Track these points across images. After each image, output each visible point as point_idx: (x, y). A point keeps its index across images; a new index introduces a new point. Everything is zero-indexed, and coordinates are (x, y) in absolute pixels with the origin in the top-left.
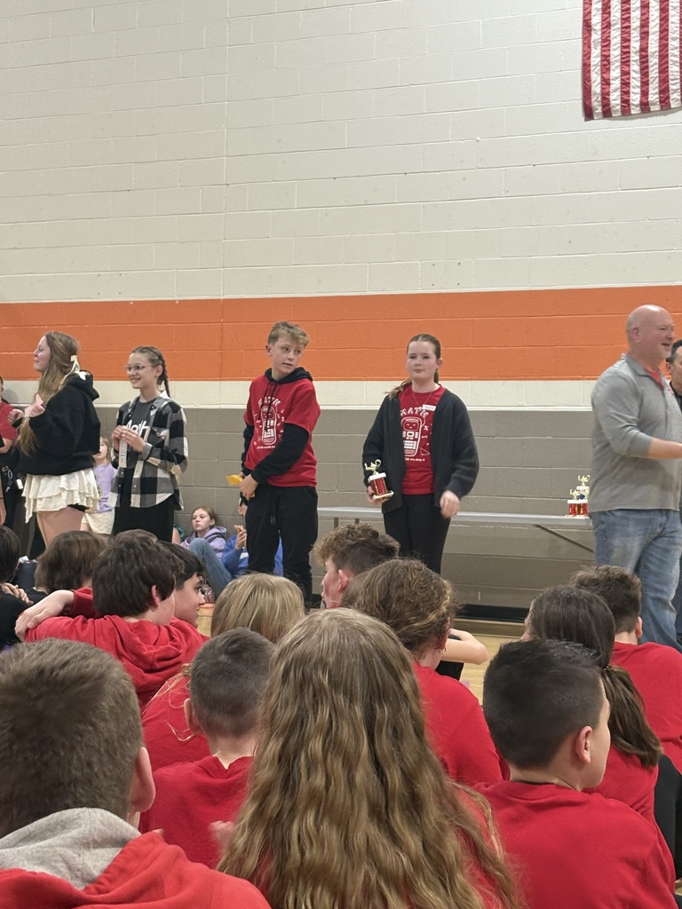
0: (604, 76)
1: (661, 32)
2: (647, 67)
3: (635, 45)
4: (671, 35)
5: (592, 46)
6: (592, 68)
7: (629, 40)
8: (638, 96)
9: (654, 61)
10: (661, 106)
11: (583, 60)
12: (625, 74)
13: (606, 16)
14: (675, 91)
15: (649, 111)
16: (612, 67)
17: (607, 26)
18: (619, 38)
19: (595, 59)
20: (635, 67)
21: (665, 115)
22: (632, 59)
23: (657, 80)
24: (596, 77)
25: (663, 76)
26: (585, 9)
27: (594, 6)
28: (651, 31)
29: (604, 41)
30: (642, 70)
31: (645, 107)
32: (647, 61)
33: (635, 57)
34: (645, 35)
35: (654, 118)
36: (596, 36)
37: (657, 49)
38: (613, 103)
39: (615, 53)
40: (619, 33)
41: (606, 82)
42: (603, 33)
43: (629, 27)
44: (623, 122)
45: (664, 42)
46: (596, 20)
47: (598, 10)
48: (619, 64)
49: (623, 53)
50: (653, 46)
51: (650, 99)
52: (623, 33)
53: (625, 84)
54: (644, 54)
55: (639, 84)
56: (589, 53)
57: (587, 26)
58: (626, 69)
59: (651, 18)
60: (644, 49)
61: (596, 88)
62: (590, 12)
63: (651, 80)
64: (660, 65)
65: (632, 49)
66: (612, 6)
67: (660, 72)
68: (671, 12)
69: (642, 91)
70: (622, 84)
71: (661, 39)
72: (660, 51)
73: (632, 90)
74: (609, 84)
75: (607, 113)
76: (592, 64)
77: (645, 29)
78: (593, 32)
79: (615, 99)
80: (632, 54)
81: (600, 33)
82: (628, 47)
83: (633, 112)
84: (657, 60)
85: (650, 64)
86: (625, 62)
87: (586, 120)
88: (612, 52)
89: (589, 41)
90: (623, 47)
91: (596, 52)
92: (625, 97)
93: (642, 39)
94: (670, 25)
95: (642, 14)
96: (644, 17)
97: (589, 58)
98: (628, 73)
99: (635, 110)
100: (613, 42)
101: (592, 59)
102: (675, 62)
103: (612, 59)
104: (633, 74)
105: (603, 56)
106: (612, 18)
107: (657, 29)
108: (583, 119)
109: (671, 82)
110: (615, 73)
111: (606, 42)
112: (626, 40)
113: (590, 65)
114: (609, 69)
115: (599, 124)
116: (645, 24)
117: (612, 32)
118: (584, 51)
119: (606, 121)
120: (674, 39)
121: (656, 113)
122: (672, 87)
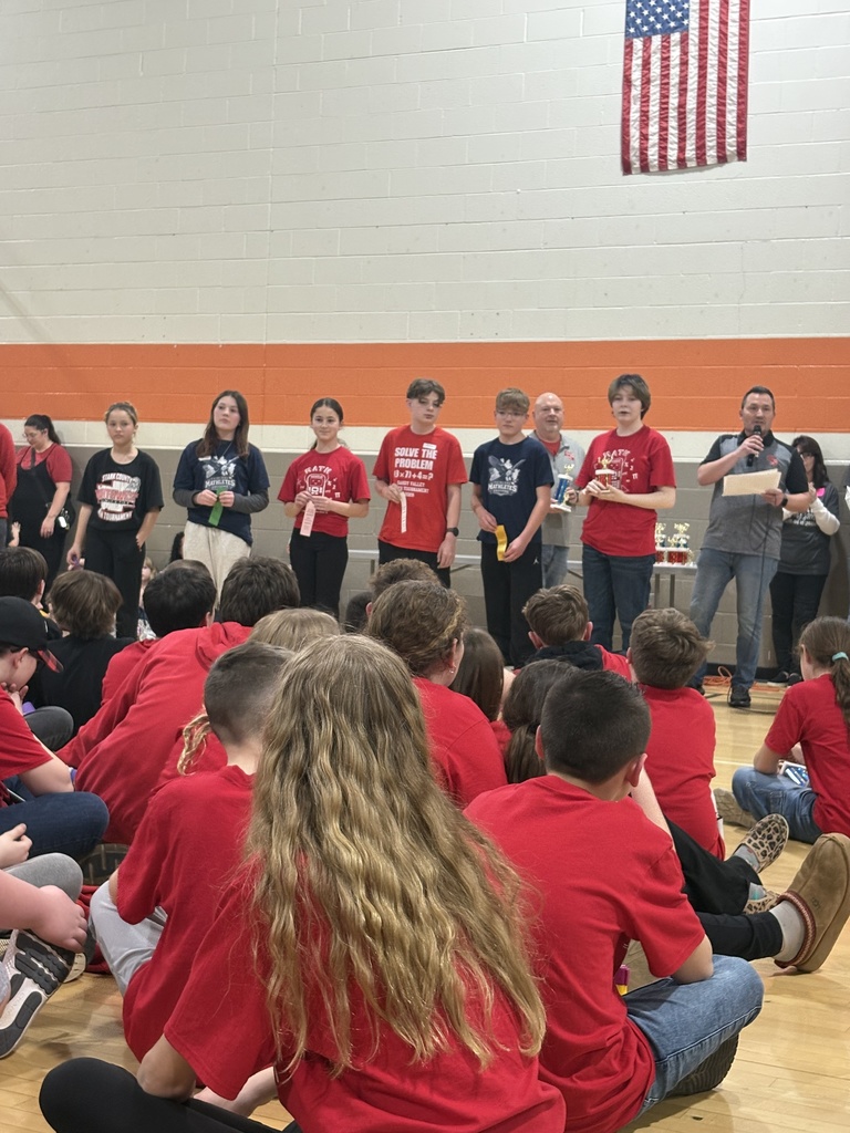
0: (644, 131)
1: (699, 89)
2: (685, 123)
3: (674, 101)
4: (708, 93)
5: (632, 101)
6: (631, 123)
7: (668, 97)
8: (676, 152)
9: (691, 118)
10: (698, 163)
11: (623, 115)
12: (663, 129)
13: (646, 72)
14: (712, 148)
15: (685, 166)
16: (651, 123)
17: (646, 82)
18: (658, 94)
19: (635, 115)
20: (673, 123)
21: (701, 171)
22: (670, 115)
23: (694, 137)
24: (635, 133)
25: (701, 132)
26: (625, 65)
27: (634, 62)
28: (689, 87)
29: (643, 97)
30: (680, 126)
31: (682, 162)
32: (685, 118)
33: (673, 113)
34: (683, 92)
35: (691, 174)
36: (636, 92)
37: (695, 106)
38: (650, 158)
39: (654, 109)
40: (658, 89)
41: (644, 137)
42: (643, 89)
43: (668, 83)
44: (660, 177)
45: (702, 99)
46: (636, 75)
47: (638, 65)
48: (657, 119)
49: (662, 109)
50: (691, 103)
51: (687, 155)
52: (662, 89)
53: (663, 139)
54: (682, 110)
55: (676, 140)
56: (629, 108)
57: (627, 81)
58: (664, 125)
59: (690, 75)
60: (682, 106)
61: (635, 143)
62: (630, 68)
63: (688, 136)
64: (698, 122)
65: (670, 106)
66: (652, 62)
67: (698, 129)
68: (709, 70)
69: (679, 147)
70: (660, 139)
71: (699, 96)
72: (698, 108)
73: (669, 146)
74: (647, 139)
75: (645, 168)
76: (632, 119)
78: (633, 88)
79: (653, 154)
80: (670, 111)
81: (639, 88)
82: (667, 103)
83: (670, 168)
84: (694, 117)
85: (688, 120)
86: (664, 118)
87: (624, 174)
88: (651, 108)
89: (629, 96)
90: (662, 103)
91: (635, 108)
92: (663, 153)
93: (681, 95)
94: (708, 82)
95: (681, 71)
96: (683, 74)
97: (629, 113)
98: (666, 129)
99: (672, 166)
100: (652, 98)
101: (631, 115)
102: (711, 119)
103: (651, 115)
104: (671, 130)
105: (642, 111)
106: (652, 74)
107: (695, 86)
108: (621, 173)
109: (708, 139)
110: (653, 128)
111: (645, 99)
112: (665, 96)
113: (628, 120)
114: (647, 125)
115: (637, 178)
116: (683, 81)
117: (652, 88)
118: (623, 106)
119: (643, 177)
120: (711, 96)
121: (693, 170)
122: (708, 144)
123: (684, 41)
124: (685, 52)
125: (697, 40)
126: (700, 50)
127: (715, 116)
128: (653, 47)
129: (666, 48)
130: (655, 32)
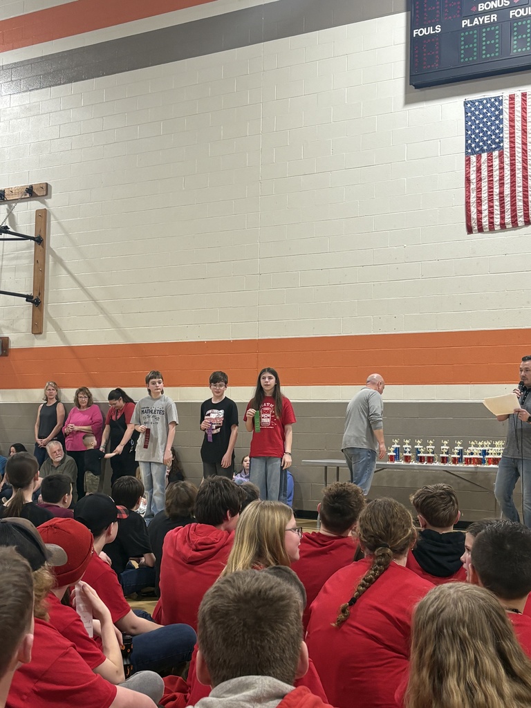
0: (479, 208)
1: (511, 183)
2: (504, 203)
3: (496, 190)
4: (517, 185)
5: (471, 191)
6: (472, 204)
7: (493, 188)
8: (499, 220)
9: (507, 200)
10: (513, 225)
11: (466, 200)
12: (491, 207)
13: (479, 174)
14: (521, 216)
15: (505, 228)
16: (483, 203)
17: (479, 180)
18: (487, 187)
19: (473, 199)
20: (496, 203)
21: (515, 230)
22: (494, 198)
23: (510, 210)
24: (474, 209)
25: (514, 208)
26: (466, 171)
27: (471, 169)
28: (506, 182)
29: (478, 189)
30: (500, 204)
31: (503, 226)
32: (504, 199)
33: (496, 197)
34: (502, 185)
35: (509, 232)
36: (473, 186)
37: (509, 193)
38: (484, 224)
39: (485, 195)
40: (487, 184)
41: (480, 212)
42: (477, 184)
43: (492, 180)
44: (490, 234)
45: (513, 188)
46: (473, 177)
47: (474, 171)
48: (487, 201)
49: (489, 195)
50: (507, 191)
51: (506, 221)
52: (489, 184)
53: (491, 213)
54: (502, 195)
55: (499, 213)
56: (470, 195)
57: (468, 180)
58: (491, 204)
59: (506, 175)
60: (501, 193)
61: (474, 216)
62: (469, 173)
63: (506, 210)
64: (511, 202)
65: (494, 193)
66: (482, 169)
67: (511, 206)
68: (517, 172)
69: (501, 217)
70: (489, 213)
71: (511, 187)
72: (511, 194)
73: (495, 216)
75: (481, 230)
76: (472, 201)
77: (502, 181)
78: (471, 184)
79: (485, 221)
81: (475, 184)
82: (492, 192)
84: (509, 199)
85: (505, 201)
86: (491, 200)
87: (468, 234)
88: (483, 195)
89: (469, 189)
90: (489, 192)
91: (473, 195)
92: (491, 220)
93: (500, 187)
94: (517, 179)
95: (500, 173)
96: (501, 175)
97: (470, 198)
98: (493, 207)
99: (497, 228)
100: (483, 189)
101: (471, 199)
102: (520, 200)
103: (483, 199)
104: (495, 207)
105: (477, 197)
106: (482, 176)
107: (509, 181)
108: (466, 233)
109: (518, 211)
110: (485, 207)
112: (491, 188)
113: (470, 203)
114: (481, 205)
115: (476, 236)
116: (502, 178)
117: (483, 183)
118: (466, 194)
119: (480, 235)
121: (510, 229)
122: (519, 214)
123: (501, 155)
124: (502, 162)
125: (508, 155)
126: (511, 160)
127: (522, 198)
128: (482, 160)
129: (490, 160)
130: (483, 151)
